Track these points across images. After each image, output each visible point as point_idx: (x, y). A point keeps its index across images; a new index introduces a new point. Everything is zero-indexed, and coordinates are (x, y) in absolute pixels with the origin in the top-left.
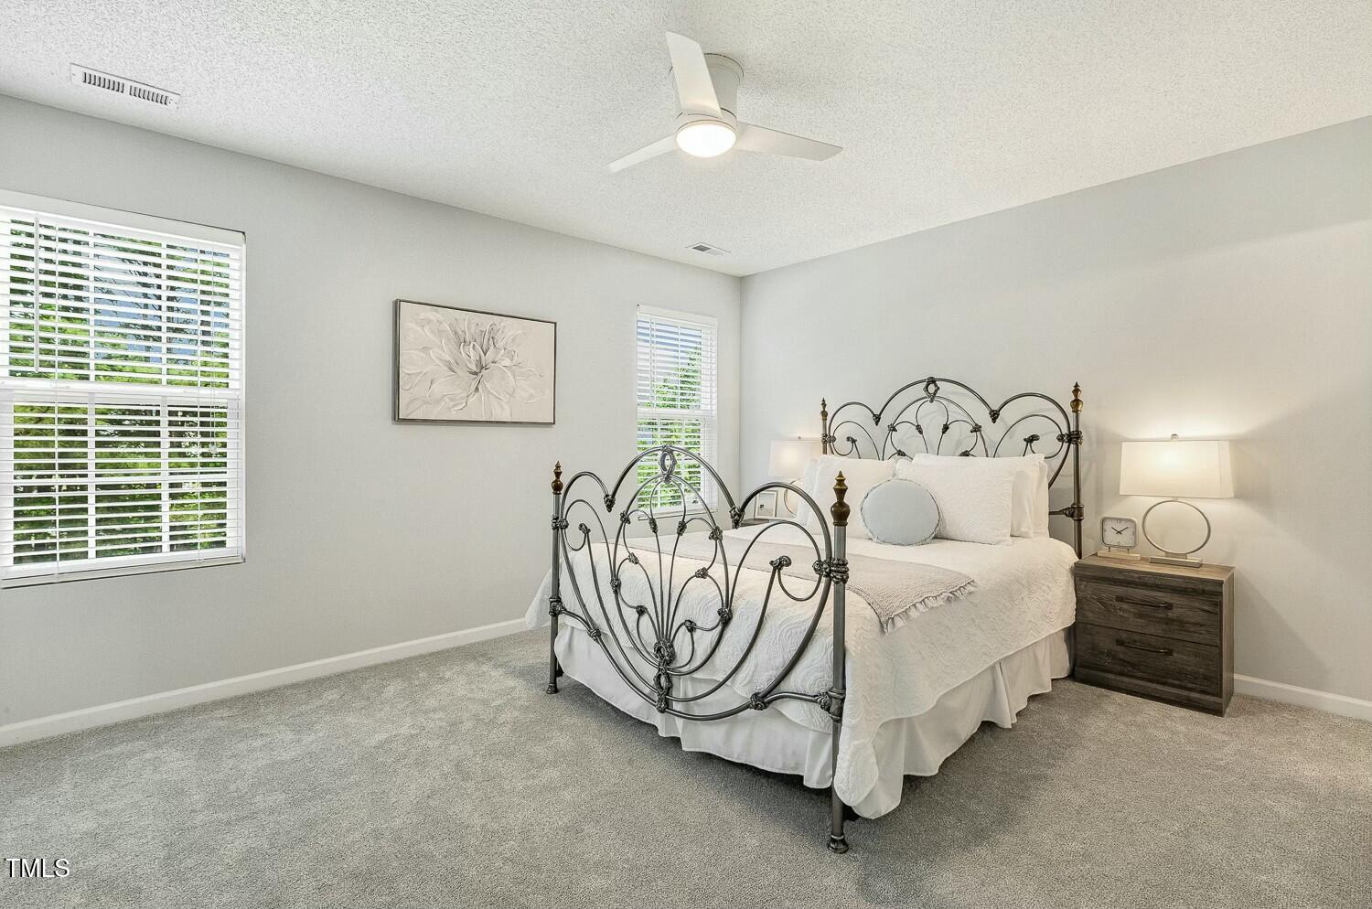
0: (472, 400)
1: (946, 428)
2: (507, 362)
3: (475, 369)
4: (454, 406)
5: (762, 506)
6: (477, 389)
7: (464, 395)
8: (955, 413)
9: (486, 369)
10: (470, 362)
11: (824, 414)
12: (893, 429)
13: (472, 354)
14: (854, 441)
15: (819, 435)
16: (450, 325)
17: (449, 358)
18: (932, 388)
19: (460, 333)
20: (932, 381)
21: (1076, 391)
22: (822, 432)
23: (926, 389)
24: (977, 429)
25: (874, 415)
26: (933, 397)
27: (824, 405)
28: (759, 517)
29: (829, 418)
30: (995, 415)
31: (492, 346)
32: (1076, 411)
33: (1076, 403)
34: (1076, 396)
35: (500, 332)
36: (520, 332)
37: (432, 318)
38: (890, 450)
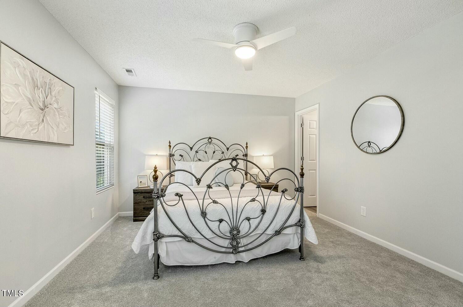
0: (41, 127)
1: (214, 152)
2: (55, 105)
3: (42, 107)
4: (32, 130)
5: (141, 182)
6: (43, 120)
7: (37, 123)
8: (217, 148)
9: (47, 108)
10: (40, 101)
11: (170, 146)
12: (197, 152)
13: (40, 95)
14: (182, 156)
15: (167, 154)
16: (30, 72)
17: (30, 97)
18: (210, 140)
19: (35, 80)
20: (210, 138)
21: (247, 144)
22: (169, 152)
23: (208, 140)
24: (223, 153)
25: (190, 148)
26: (210, 143)
27: (170, 143)
28: (141, 186)
29: (172, 148)
30: (228, 149)
31: (50, 94)
32: (247, 149)
33: (247, 147)
34: (247, 145)
35: (53, 85)
36: (61, 88)
37: (21, 63)
38: (196, 159)
